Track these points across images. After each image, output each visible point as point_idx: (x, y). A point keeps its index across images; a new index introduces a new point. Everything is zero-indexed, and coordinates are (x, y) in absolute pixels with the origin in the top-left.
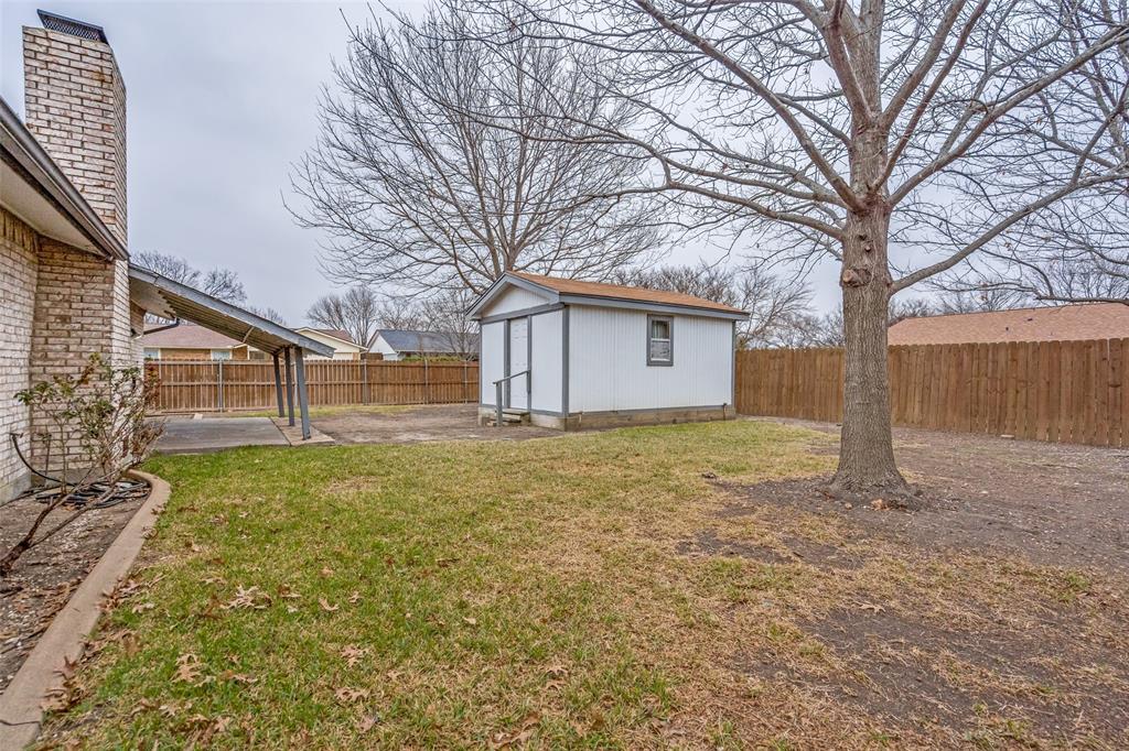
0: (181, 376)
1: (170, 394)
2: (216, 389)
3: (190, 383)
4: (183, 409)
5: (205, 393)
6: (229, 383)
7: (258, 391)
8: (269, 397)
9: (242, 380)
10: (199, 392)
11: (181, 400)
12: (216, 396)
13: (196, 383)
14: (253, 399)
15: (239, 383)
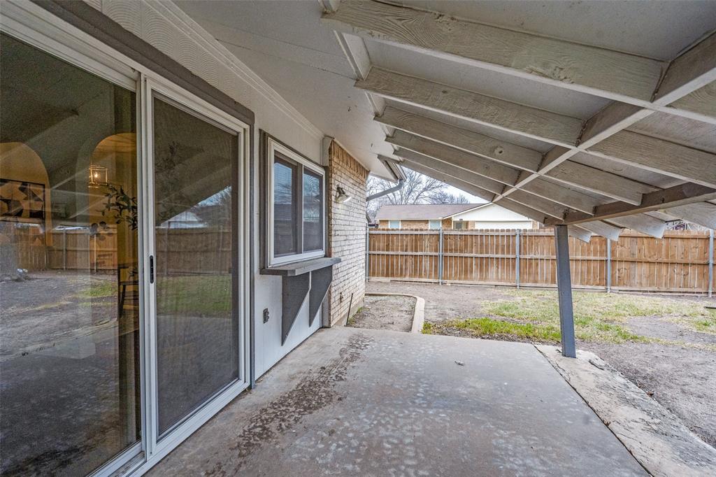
0: (407, 246)
1: (397, 263)
2: (436, 261)
3: (414, 253)
4: (407, 278)
5: (426, 264)
6: (449, 254)
7: (476, 265)
8: (487, 270)
9: (461, 251)
10: (421, 262)
11: (406, 269)
12: (436, 267)
13: (419, 253)
14: (472, 272)
15: (457, 254)
